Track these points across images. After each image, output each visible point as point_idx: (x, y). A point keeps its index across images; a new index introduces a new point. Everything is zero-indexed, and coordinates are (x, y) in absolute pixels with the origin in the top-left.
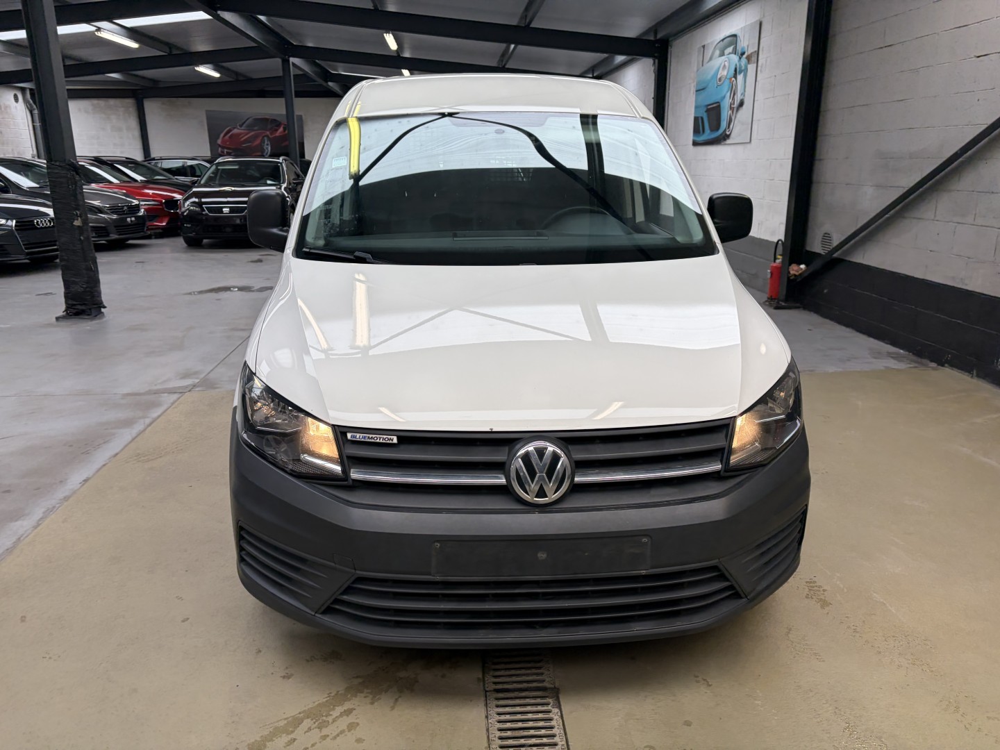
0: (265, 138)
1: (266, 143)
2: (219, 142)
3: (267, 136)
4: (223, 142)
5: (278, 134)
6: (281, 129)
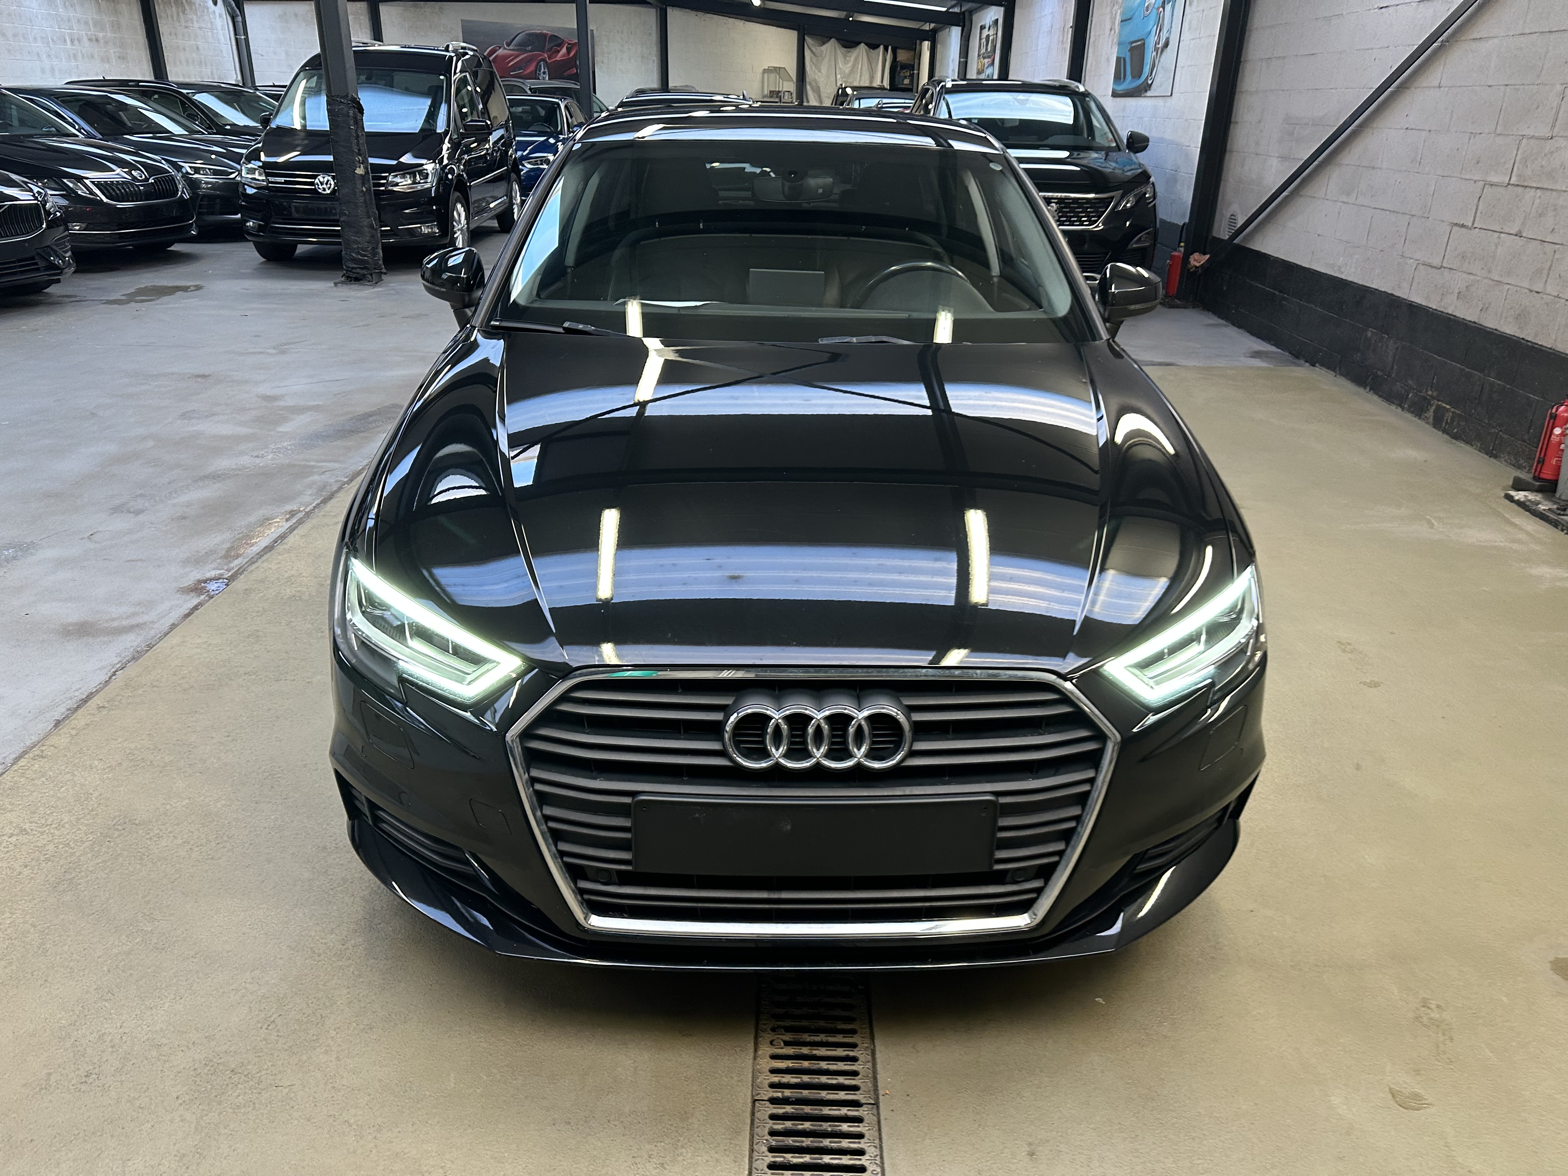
1: (543, 70)
3: (544, 60)
5: (559, 57)
6: (564, 50)
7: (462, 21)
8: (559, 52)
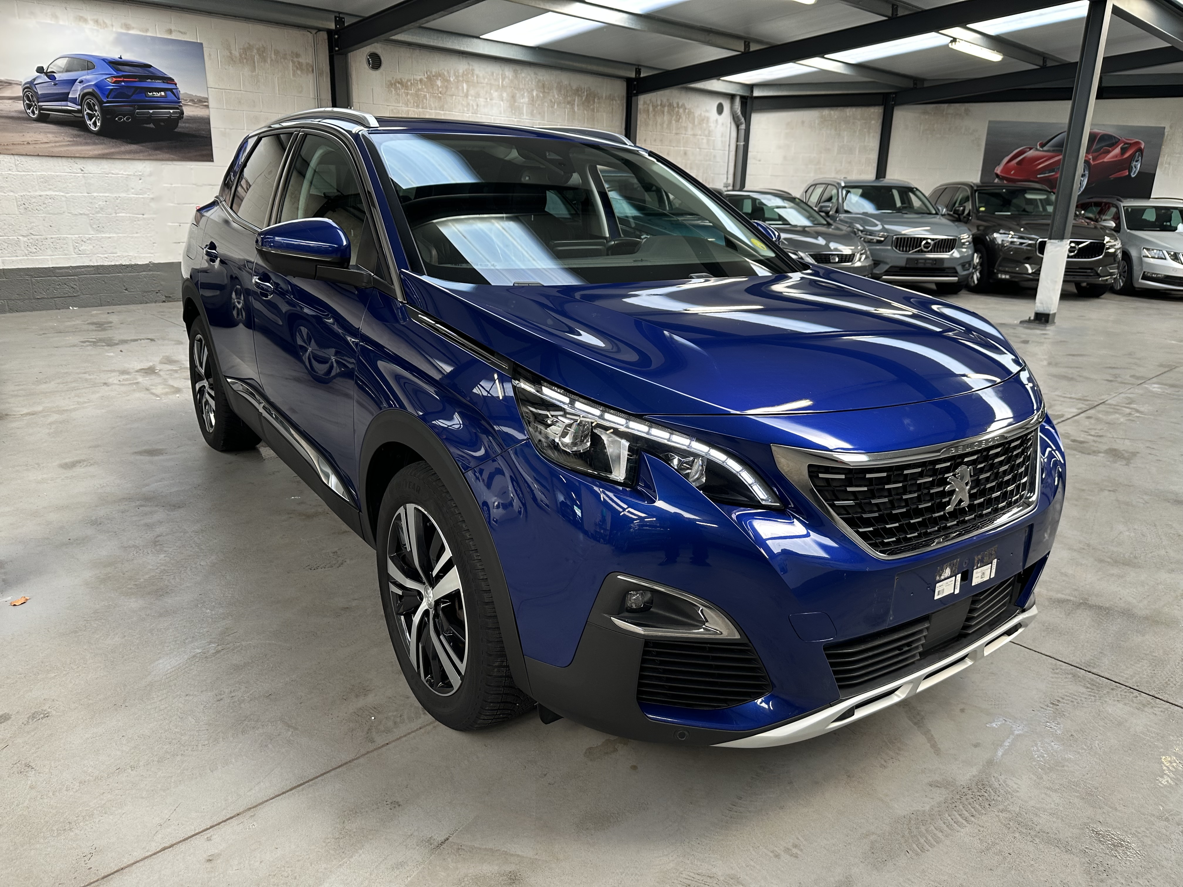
2: (998, 170)
4: (1006, 170)
5: (1108, 158)
6: (1117, 150)
7: (990, 122)
8: (1109, 152)
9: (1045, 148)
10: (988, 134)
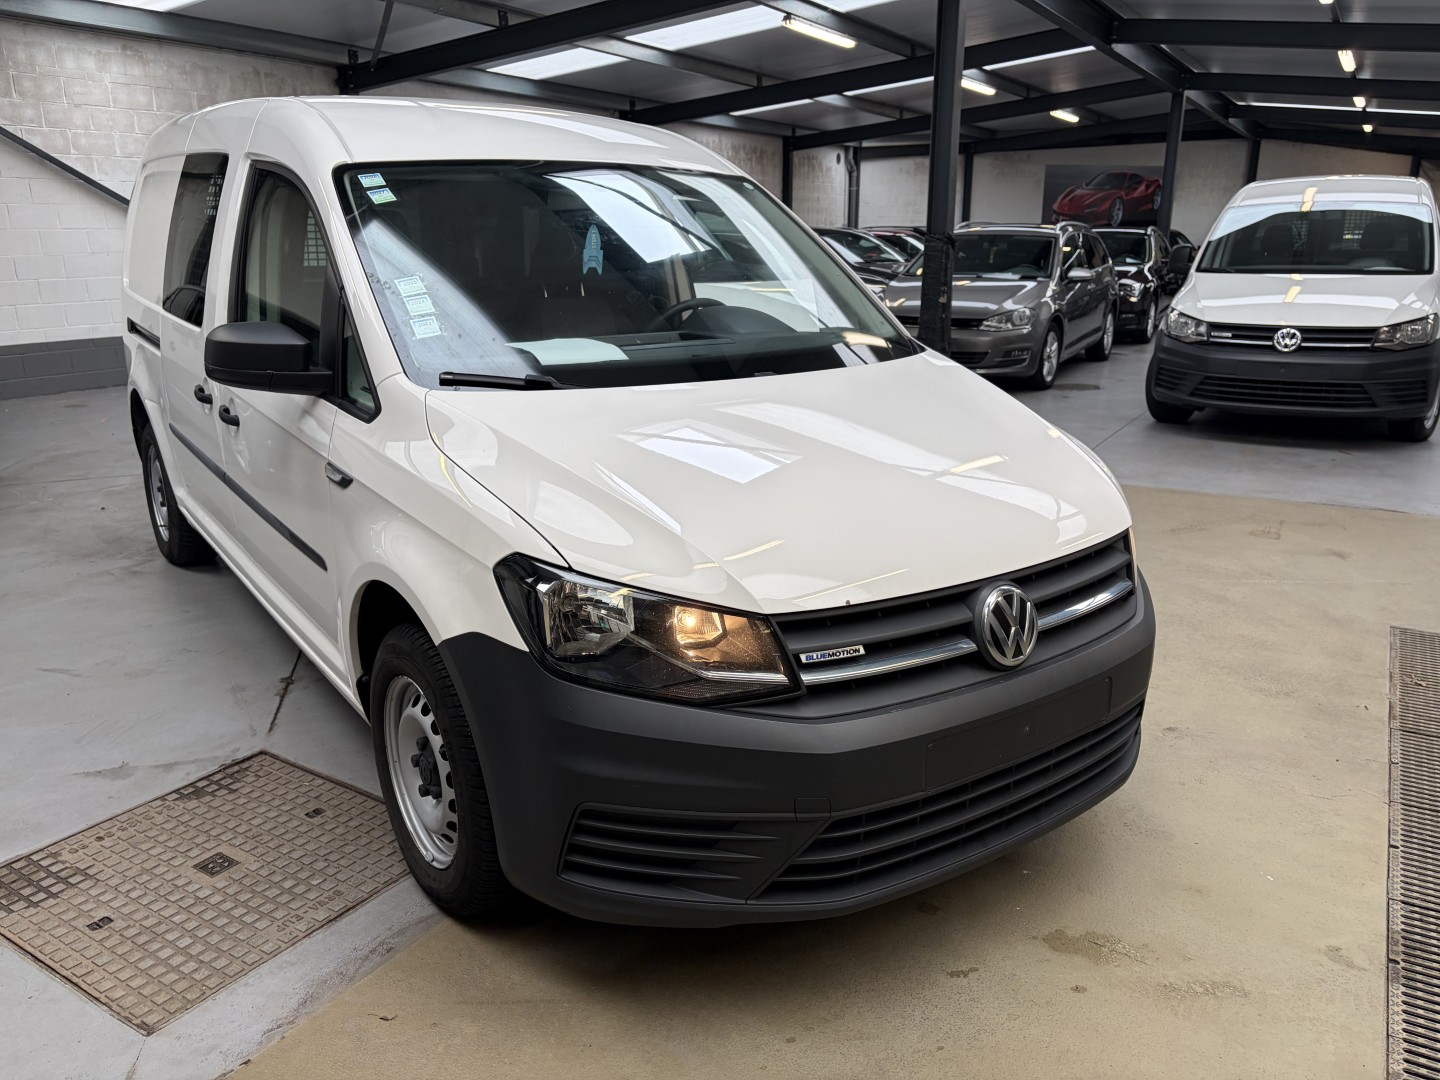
0: (1118, 201)
1: (1117, 206)
2: (1055, 207)
3: (1121, 198)
4: (1060, 207)
5: (1136, 194)
6: (1142, 188)
7: (1047, 166)
8: (1136, 189)
9: (1090, 187)
10: (1046, 176)
